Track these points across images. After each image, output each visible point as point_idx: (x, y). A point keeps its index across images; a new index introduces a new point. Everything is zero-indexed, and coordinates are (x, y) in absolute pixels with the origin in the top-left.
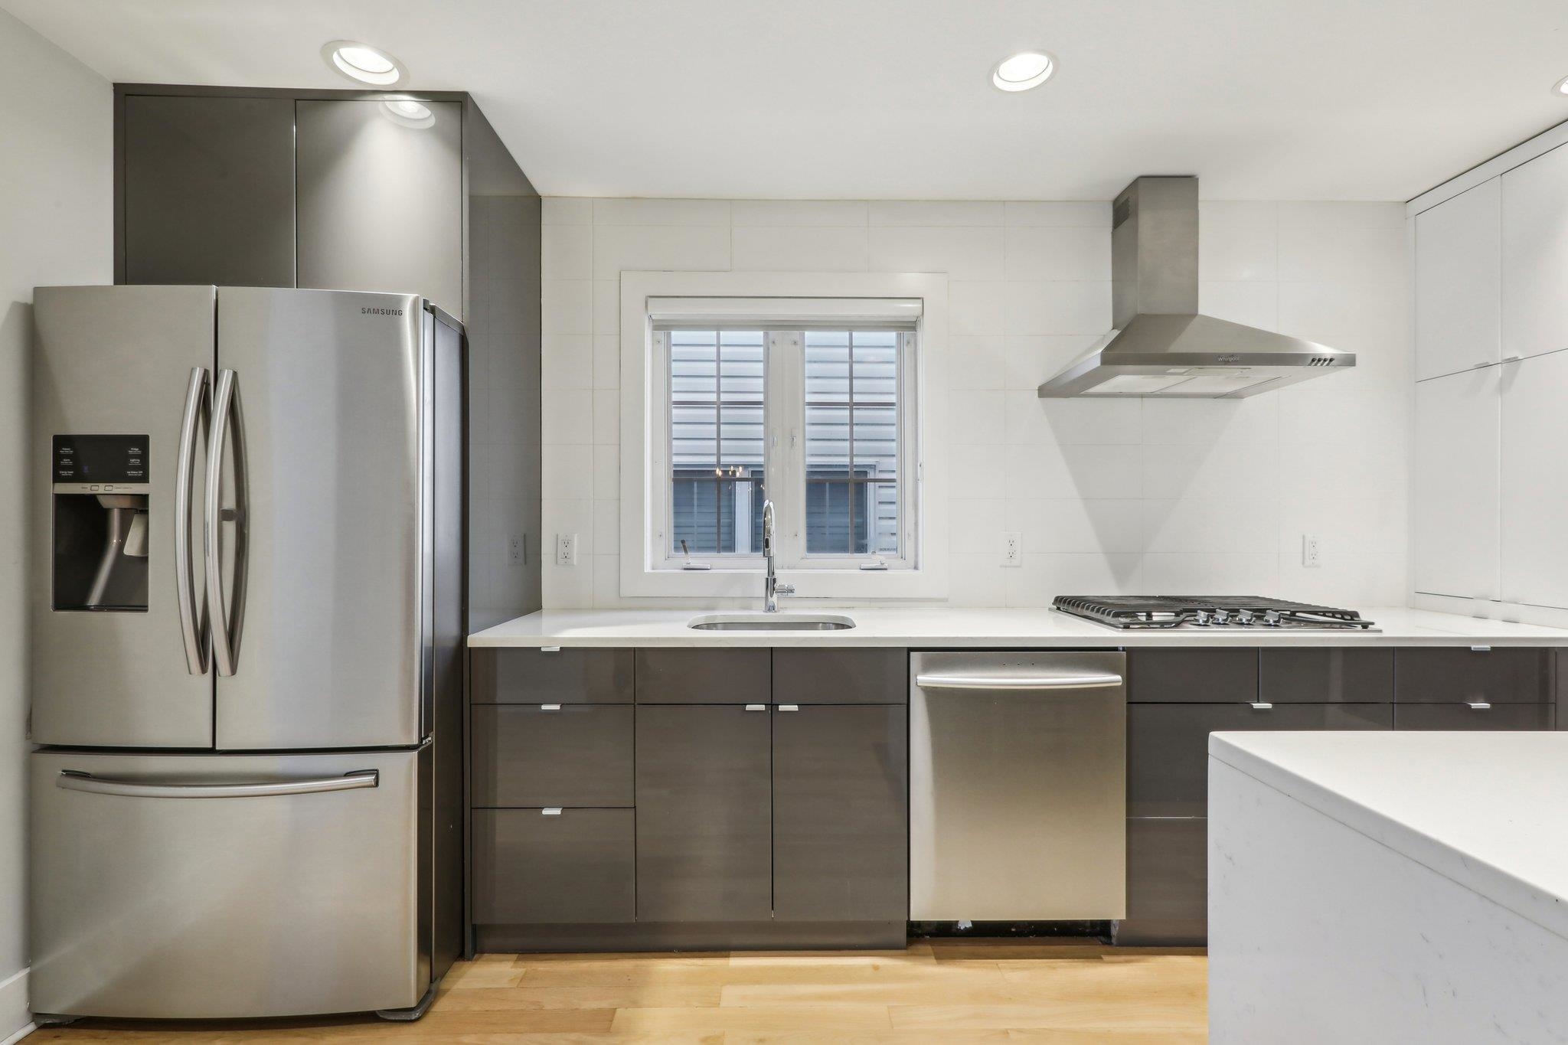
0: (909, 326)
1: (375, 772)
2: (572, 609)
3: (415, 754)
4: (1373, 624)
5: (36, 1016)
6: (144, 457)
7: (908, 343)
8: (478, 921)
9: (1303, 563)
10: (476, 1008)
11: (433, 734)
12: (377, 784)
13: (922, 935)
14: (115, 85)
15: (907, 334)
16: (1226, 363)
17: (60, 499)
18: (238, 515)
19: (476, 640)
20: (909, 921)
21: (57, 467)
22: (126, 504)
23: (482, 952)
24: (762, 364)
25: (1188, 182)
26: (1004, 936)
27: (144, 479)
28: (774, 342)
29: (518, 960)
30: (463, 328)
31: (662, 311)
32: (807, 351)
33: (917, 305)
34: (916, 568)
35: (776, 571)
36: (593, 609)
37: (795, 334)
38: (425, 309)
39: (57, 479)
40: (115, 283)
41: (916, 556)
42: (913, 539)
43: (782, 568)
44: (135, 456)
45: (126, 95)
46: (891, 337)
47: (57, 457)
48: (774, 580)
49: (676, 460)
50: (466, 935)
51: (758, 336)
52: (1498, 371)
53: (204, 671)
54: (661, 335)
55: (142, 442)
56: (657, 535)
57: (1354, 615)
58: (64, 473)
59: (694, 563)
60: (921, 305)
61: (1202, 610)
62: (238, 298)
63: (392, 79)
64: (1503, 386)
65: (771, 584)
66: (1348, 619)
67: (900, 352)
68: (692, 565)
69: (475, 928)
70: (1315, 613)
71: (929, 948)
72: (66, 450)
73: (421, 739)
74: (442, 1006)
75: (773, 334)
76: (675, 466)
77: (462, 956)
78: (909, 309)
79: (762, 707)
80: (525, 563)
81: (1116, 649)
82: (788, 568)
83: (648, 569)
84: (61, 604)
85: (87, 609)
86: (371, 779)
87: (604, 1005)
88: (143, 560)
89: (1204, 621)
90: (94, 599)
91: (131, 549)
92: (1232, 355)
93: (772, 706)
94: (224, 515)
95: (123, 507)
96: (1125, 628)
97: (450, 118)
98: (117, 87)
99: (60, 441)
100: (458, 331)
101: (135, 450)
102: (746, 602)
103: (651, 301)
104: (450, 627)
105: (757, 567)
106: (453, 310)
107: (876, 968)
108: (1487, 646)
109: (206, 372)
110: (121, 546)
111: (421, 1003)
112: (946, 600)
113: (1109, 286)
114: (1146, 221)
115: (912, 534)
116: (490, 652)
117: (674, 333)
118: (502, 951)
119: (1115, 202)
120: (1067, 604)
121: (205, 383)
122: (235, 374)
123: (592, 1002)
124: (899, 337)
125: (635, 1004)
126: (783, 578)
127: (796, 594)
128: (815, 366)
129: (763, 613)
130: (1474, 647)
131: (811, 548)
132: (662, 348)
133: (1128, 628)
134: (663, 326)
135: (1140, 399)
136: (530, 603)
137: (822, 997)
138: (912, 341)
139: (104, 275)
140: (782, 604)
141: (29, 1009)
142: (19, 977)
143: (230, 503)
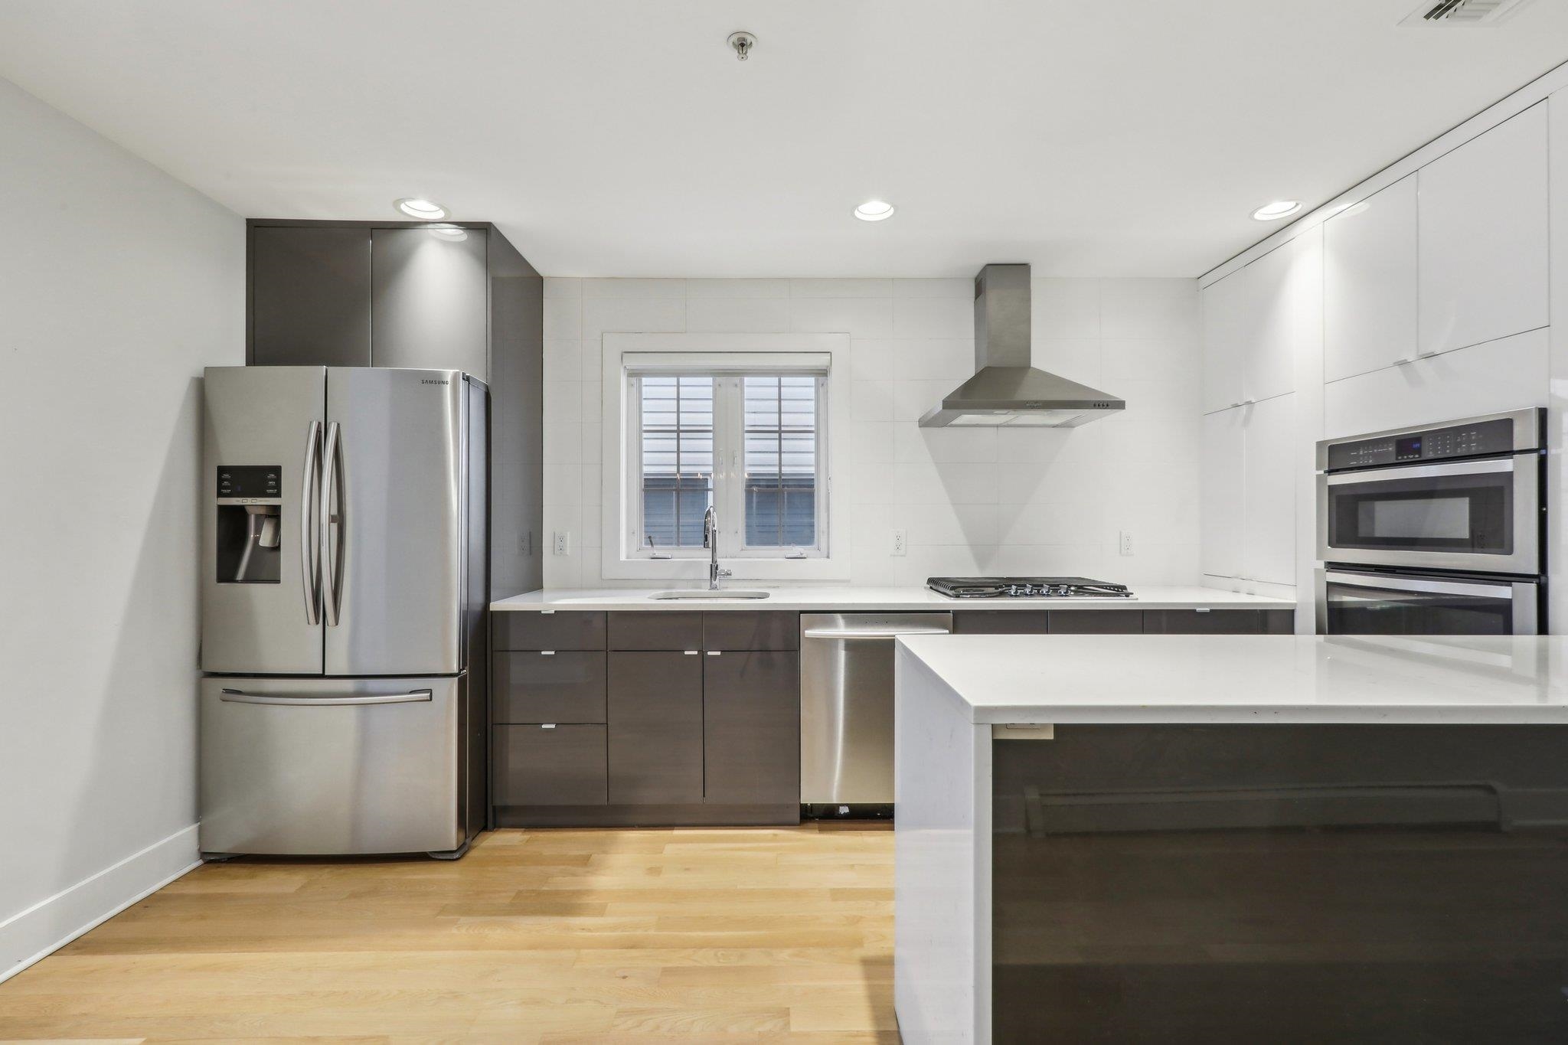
0: (822, 373)
1: (430, 691)
2: (567, 588)
3: (456, 679)
4: (1132, 594)
5: (203, 855)
6: (278, 480)
7: (823, 385)
8: (498, 802)
9: (1120, 552)
10: (497, 854)
11: (467, 667)
12: (431, 700)
13: (813, 818)
14: (247, 220)
15: (821, 379)
16: (1032, 408)
17: (222, 509)
18: (339, 519)
19: (496, 606)
20: (801, 804)
21: (220, 487)
22: (262, 511)
23: (500, 827)
24: (711, 401)
25: (1024, 268)
26: (872, 819)
27: (278, 495)
28: (720, 385)
29: (525, 831)
30: (487, 387)
31: (635, 362)
32: (746, 390)
33: (827, 357)
34: (828, 557)
35: (718, 560)
36: (582, 588)
37: (736, 380)
38: (463, 379)
39: (220, 495)
40: (248, 364)
41: (828, 548)
42: (826, 534)
43: (726, 557)
44: (271, 480)
45: (256, 227)
46: (811, 380)
47: (220, 480)
48: (717, 568)
49: (646, 469)
50: (489, 817)
51: (709, 380)
52: (1244, 409)
53: (317, 623)
54: (634, 380)
55: (277, 470)
56: (630, 533)
57: (1124, 588)
58: (224, 491)
59: (658, 554)
60: (829, 358)
61: (1015, 585)
62: (340, 375)
63: (439, 215)
64: (1247, 421)
65: (714, 570)
66: (1120, 590)
67: (817, 392)
68: (657, 555)
69: (494, 808)
70: (1102, 587)
71: (816, 825)
72: (226, 476)
73: (460, 670)
74: (472, 854)
75: (719, 379)
76: (646, 474)
77: (485, 828)
78: (820, 361)
79: (696, 653)
80: (531, 554)
81: (948, 611)
82: (731, 557)
83: (623, 558)
84: (221, 579)
85: (237, 582)
86: (426, 695)
87: (584, 853)
88: (276, 548)
89: (1015, 593)
90: (240, 576)
91: (265, 540)
92: (1036, 402)
93: (702, 653)
94: (333, 519)
95: (258, 513)
96: (956, 597)
97: (479, 239)
98: (251, 222)
99: (221, 470)
100: (484, 389)
101: (272, 475)
102: (696, 582)
103: (625, 355)
104: (478, 598)
105: (704, 557)
106: (480, 377)
107: (775, 835)
108: (1207, 609)
109: (319, 423)
110: (256, 540)
111: (459, 849)
112: (848, 581)
113: (972, 342)
114: (992, 296)
115: (825, 530)
116: (505, 615)
117: (644, 379)
118: (514, 826)
119: (976, 279)
120: (935, 583)
121: (319, 431)
122: (338, 424)
123: (575, 851)
124: (817, 381)
125: (605, 852)
126: (723, 564)
127: (732, 577)
128: (753, 402)
129: (707, 590)
130: (1198, 609)
131: (749, 542)
132: (634, 390)
133: (959, 597)
134: (635, 374)
135: (996, 428)
136: (534, 583)
137: (732, 849)
138: (825, 384)
139: (238, 358)
140: (724, 584)
141: (199, 850)
142: (189, 831)
143: (334, 511)
